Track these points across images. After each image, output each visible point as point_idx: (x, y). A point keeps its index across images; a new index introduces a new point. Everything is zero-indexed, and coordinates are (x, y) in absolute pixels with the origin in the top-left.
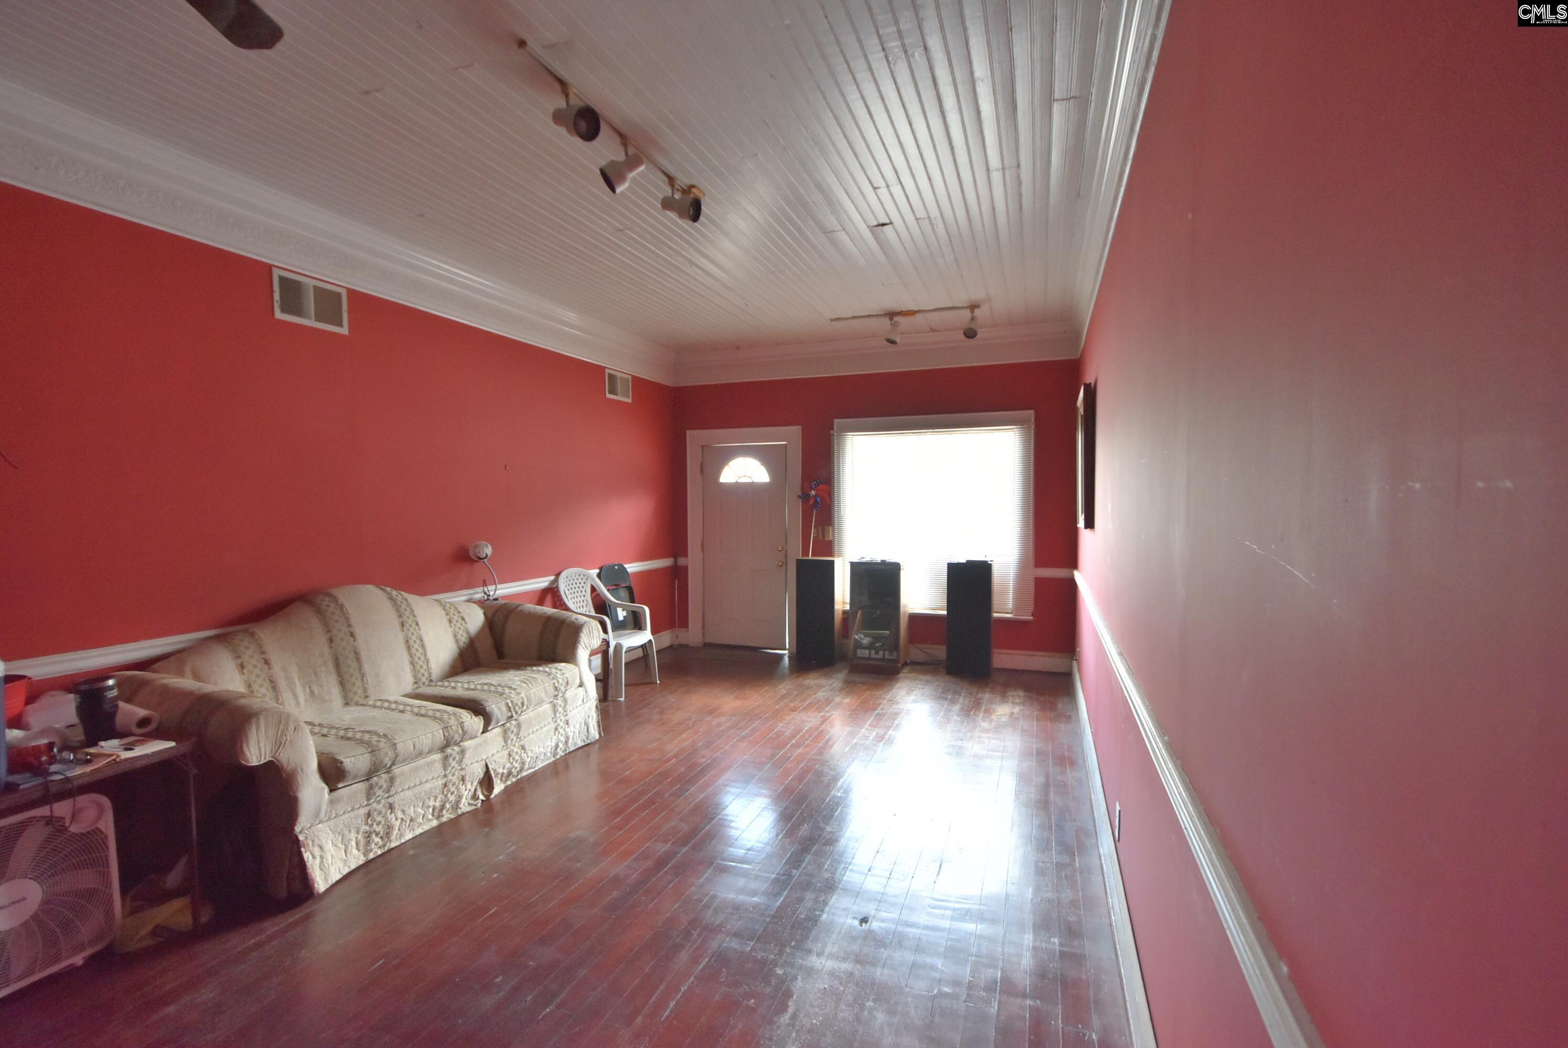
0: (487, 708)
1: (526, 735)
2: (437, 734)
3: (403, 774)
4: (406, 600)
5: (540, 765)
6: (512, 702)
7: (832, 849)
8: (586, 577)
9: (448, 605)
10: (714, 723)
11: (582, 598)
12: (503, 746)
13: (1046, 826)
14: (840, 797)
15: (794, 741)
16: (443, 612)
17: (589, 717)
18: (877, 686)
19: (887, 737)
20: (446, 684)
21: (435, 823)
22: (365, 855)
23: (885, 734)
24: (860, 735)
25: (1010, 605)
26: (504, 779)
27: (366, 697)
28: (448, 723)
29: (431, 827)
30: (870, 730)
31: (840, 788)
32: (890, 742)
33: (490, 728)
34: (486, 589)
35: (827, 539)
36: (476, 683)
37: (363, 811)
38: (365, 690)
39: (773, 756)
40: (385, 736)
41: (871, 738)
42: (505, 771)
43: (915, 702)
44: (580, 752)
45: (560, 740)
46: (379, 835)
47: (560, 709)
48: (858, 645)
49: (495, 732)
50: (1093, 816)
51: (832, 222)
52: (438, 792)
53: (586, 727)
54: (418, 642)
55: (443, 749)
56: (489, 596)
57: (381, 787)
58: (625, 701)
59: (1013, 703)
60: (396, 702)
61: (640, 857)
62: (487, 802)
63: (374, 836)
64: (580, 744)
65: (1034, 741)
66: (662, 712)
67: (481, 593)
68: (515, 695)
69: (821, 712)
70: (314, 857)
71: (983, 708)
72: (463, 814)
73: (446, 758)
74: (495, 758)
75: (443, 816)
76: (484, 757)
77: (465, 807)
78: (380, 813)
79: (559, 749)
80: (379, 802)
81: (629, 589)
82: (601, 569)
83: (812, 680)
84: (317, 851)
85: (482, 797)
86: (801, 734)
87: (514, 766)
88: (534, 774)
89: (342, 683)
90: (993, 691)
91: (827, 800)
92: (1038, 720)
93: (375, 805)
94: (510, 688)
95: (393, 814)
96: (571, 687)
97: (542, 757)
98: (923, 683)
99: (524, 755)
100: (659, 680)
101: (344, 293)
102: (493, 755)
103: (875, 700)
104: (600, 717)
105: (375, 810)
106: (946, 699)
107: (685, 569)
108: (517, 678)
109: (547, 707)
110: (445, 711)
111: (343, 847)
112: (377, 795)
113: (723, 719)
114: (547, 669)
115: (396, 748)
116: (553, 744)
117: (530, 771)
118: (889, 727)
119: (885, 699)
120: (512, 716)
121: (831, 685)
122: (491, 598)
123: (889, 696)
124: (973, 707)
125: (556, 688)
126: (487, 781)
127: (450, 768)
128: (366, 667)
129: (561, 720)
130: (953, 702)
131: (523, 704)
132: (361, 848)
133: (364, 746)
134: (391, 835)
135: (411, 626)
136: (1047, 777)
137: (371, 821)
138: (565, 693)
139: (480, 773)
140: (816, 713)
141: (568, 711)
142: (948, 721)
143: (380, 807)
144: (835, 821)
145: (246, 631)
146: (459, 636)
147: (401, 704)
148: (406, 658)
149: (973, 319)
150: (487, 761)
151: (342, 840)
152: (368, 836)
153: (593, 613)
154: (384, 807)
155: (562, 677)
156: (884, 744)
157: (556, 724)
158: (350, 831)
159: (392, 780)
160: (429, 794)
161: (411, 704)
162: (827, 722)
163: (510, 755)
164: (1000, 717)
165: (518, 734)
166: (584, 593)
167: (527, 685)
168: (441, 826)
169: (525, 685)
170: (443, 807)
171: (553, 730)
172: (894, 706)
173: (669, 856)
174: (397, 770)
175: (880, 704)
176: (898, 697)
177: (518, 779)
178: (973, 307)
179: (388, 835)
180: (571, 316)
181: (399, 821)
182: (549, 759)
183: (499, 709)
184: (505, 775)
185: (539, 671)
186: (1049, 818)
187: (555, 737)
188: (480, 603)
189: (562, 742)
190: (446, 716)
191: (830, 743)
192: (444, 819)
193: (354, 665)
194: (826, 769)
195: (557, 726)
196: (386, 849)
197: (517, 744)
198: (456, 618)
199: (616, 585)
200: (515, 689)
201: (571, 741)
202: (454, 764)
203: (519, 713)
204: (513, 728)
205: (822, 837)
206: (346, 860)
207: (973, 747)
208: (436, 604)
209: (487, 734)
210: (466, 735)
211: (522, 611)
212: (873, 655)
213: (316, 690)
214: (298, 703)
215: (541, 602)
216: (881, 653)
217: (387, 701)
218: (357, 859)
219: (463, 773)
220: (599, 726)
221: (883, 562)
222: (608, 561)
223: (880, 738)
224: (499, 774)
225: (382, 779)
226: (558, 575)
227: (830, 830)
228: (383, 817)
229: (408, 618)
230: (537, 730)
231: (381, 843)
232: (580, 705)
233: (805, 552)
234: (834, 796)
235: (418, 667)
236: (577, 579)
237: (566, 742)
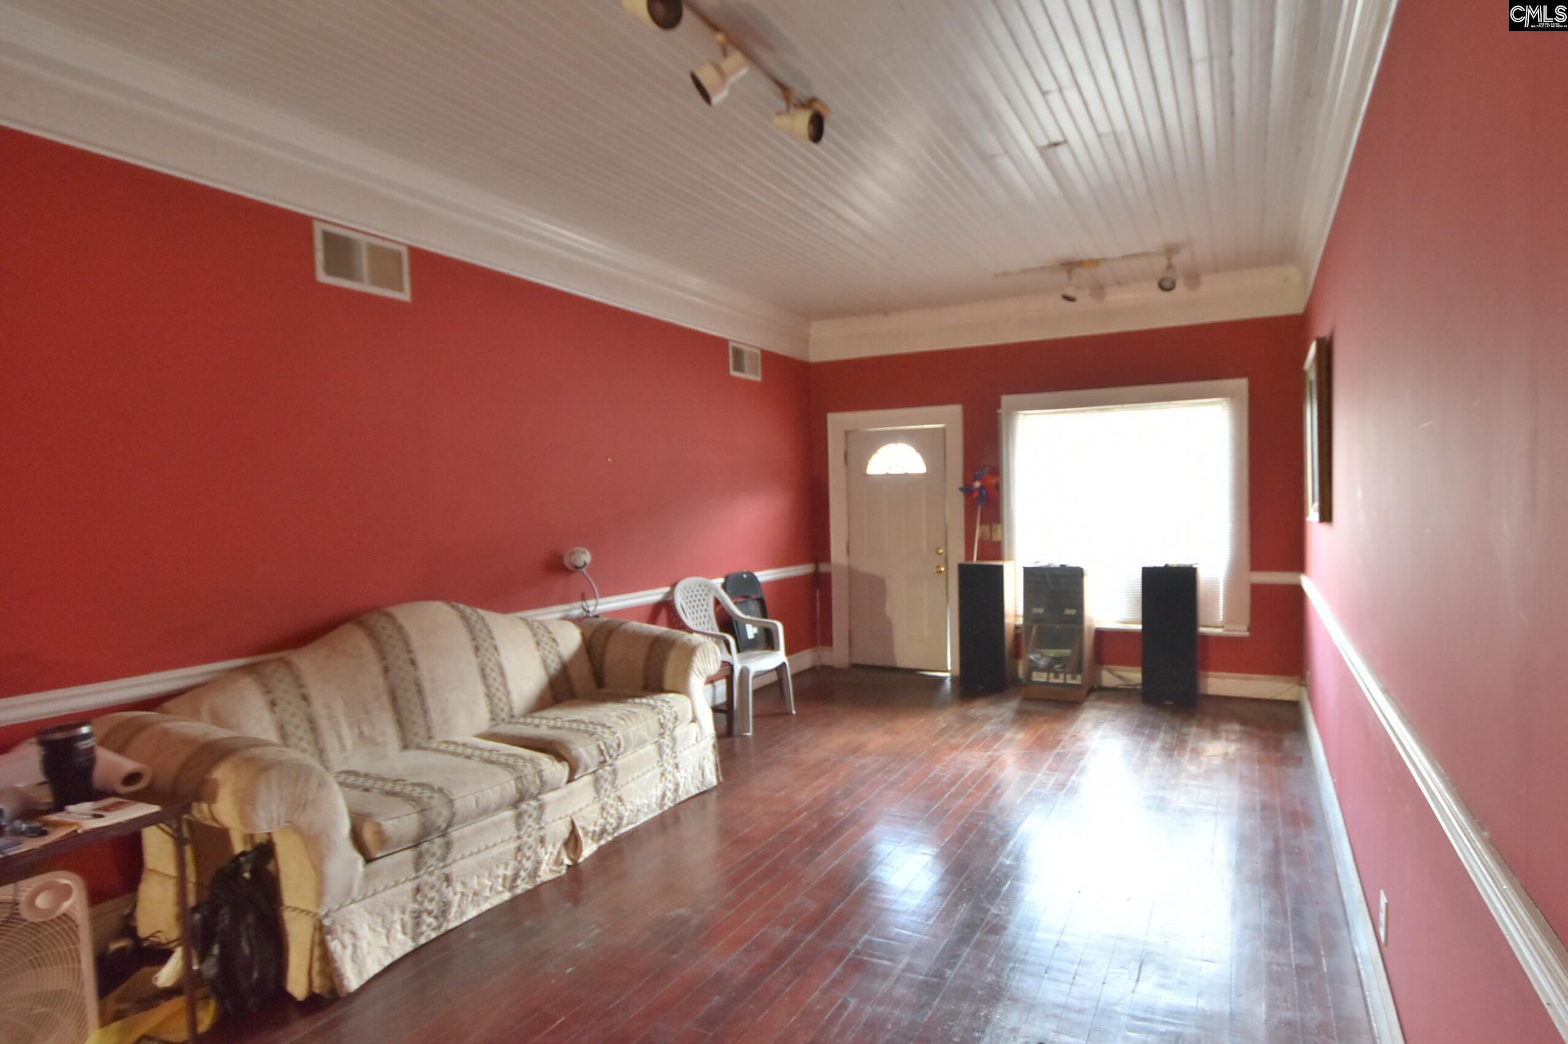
0: (573, 752)
1: (624, 783)
2: (506, 785)
3: (462, 837)
4: (483, 619)
5: (643, 819)
6: (605, 744)
7: (997, 940)
8: (708, 588)
9: (536, 624)
10: (857, 765)
11: (704, 612)
12: (595, 798)
13: (1277, 911)
14: (1009, 866)
15: (953, 790)
16: (529, 633)
17: (704, 758)
18: (1058, 718)
19: (1069, 784)
20: (529, 720)
21: (507, 896)
22: (414, 939)
23: (1066, 781)
24: (1035, 782)
25: (1220, 616)
26: (596, 838)
27: (430, 738)
28: (522, 771)
29: (502, 901)
30: (1049, 775)
31: (1010, 854)
32: (1074, 791)
33: (576, 777)
34: (584, 604)
35: (995, 539)
36: (565, 719)
37: (410, 886)
38: (429, 729)
39: (928, 808)
40: (441, 790)
41: (1049, 786)
42: (598, 829)
43: (1104, 737)
44: (695, 801)
45: (667, 787)
46: (433, 915)
47: (668, 751)
48: (1032, 667)
49: (584, 782)
50: (1342, 898)
51: (991, 144)
52: (509, 857)
53: (700, 771)
54: (496, 669)
55: (515, 805)
56: (588, 612)
57: (433, 855)
58: (754, 736)
59: (1227, 740)
60: (464, 745)
61: (753, 948)
62: (574, 868)
63: (425, 916)
64: (694, 791)
65: (1257, 790)
66: (796, 750)
67: (579, 608)
68: (610, 734)
69: (987, 751)
70: (344, 947)
71: (1189, 747)
72: (543, 883)
73: (519, 816)
74: (583, 813)
75: (517, 887)
76: (570, 812)
77: (546, 874)
78: (432, 887)
79: (666, 799)
80: (431, 873)
81: (761, 601)
82: (727, 578)
83: (979, 709)
84: (348, 939)
85: (567, 862)
86: (963, 779)
87: (608, 823)
88: (635, 831)
89: (400, 723)
90: (1200, 724)
91: (993, 870)
92: (1260, 762)
93: (426, 877)
94: (604, 726)
95: (450, 888)
96: (681, 723)
97: (645, 810)
98: (1113, 713)
99: (622, 809)
100: (796, 710)
101: (404, 251)
102: (581, 809)
103: (1054, 736)
104: (718, 759)
105: (427, 883)
106: (1143, 734)
107: (828, 576)
108: (614, 714)
109: (650, 748)
110: (521, 757)
111: (383, 931)
112: (428, 865)
113: (869, 760)
114: (652, 702)
115: (452, 806)
116: (659, 793)
117: (630, 827)
118: (1072, 772)
119: (1066, 734)
120: (605, 761)
121: (1000, 716)
122: (590, 615)
123: (1072, 730)
124: (1176, 745)
125: (662, 725)
126: (573, 842)
127: (525, 828)
128: (431, 702)
129: (669, 763)
130: (1151, 738)
131: (619, 746)
132: (409, 931)
133: (411, 804)
134: (447, 914)
135: (487, 650)
136: (1276, 840)
137: (422, 897)
138: (673, 731)
139: (564, 831)
140: (982, 753)
141: (678, 752)
142: (1145, 763)
143: (432, 879)
144: (1002, 899)
145: (281, 659)
146: (549, 662)
147: (469, 747)
148: (480, 689)
149: (1170, 267)
150: (573, 817)
151: (383, 921)
152: (417, 916)
153: (717, 632)
154: (439, 879)
155: (669, 711)
156: (1065, 794)
157: (662, 768)
158: (392, 911)
159: (448, 846)
160: (498, 861)
161: (482, 746)
162: (995, 764)
163: (603, 809)
164: (1211, 758)
165: (613, 782)
166: (705, 606)
167: (625, 722)
168: (514, 900)
169: (622, 722)
170: (516, 876)
171: (659, 776)
172: (1079, 744)
173: (791, 944)
174: (455, 834)
175: (1060, 741)
176: (1083, 732)
177: (616, 838)
178: (1171, 250)
179: (444, 913)
180: (693, 282)
181: (459, 896)
182: (653, 811)
183: (589, 753)
184: (597, 834)
185: (642, 704)
186: (1283, 900)
187: (662, 785)
188: (577, 621)
189: (670, 790)
190: (520, 763)
191: (998, 792)
192: (519, 891)
193: (415, 699)
194: (992, 827)
195: (663, 771)
196: (443, 930)
197: (612, 795)
198: (545, 639)
199: (746, 597)
200: (609, 728)
201: (681, 788)
202: (530, 822)
203: (614, 757)
204: (606, 775)
205: (985, 922)
206: (388, 948)
207: (1179, 799)
208: (522, 624)
209: (574, 784)
210: (544, 786)
211: (625, 631)
212: (1052, 680)
213: (366, 730)
214: (343, 748)
215: (653, 619)
216: (1062, 676)
217: (456, 744)
218: (403, 945)
219: (542, 833)
220: (717, 769)
221: (1063, 566)
222: (734, 569)
223: (1061, 786)
224: (589, 832)
225: (436, 845)
226: (674, 586)
227: (996, 912)
228: (437, 891)
229: (485, 640)
230: (638, 777)
231: (435, 924)
232: (693, 745)
233: (969, 554)
234: (1002, 865)
235: (496, 701)
236: (698, 591)
237: (676, 790)
